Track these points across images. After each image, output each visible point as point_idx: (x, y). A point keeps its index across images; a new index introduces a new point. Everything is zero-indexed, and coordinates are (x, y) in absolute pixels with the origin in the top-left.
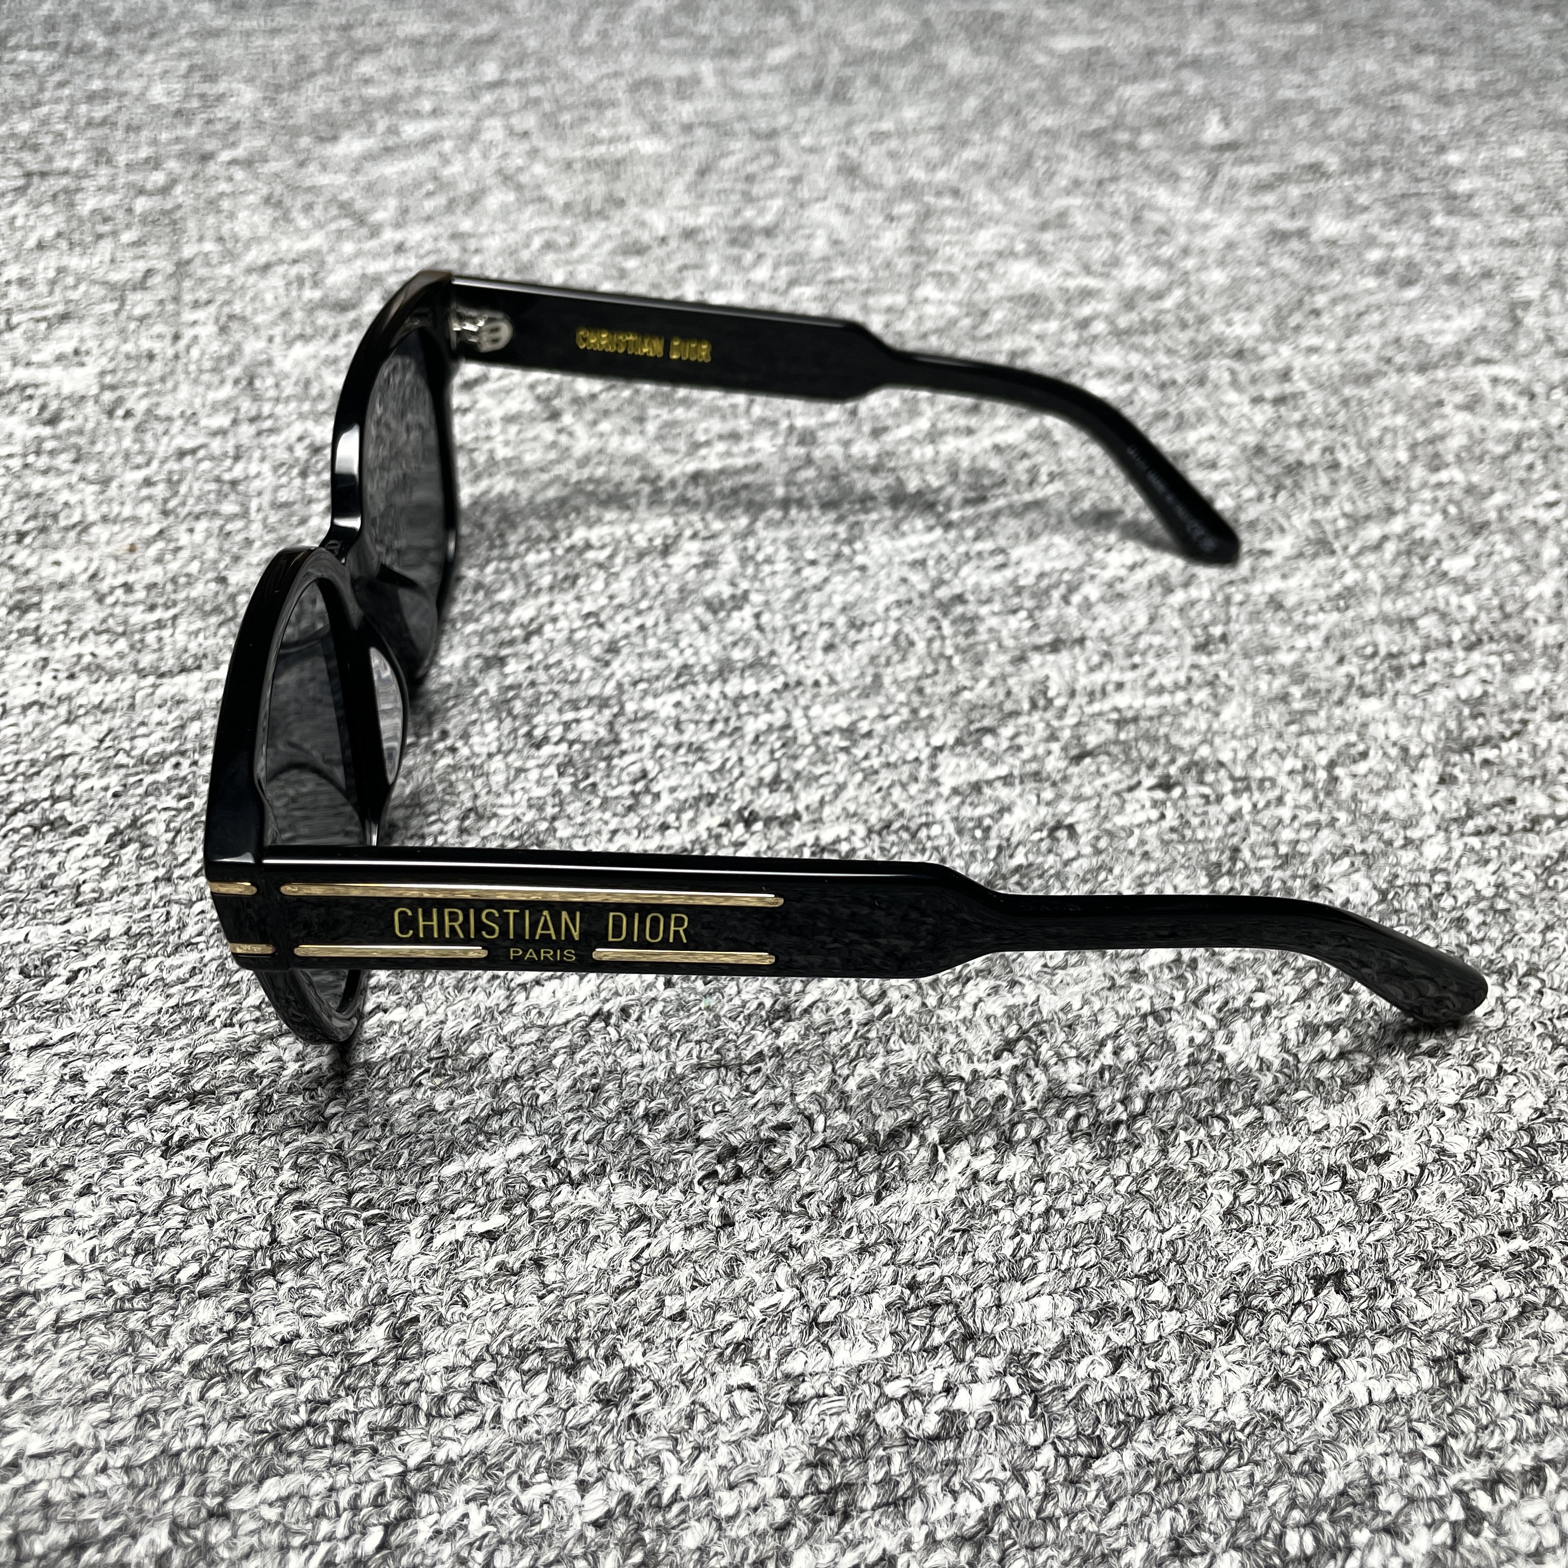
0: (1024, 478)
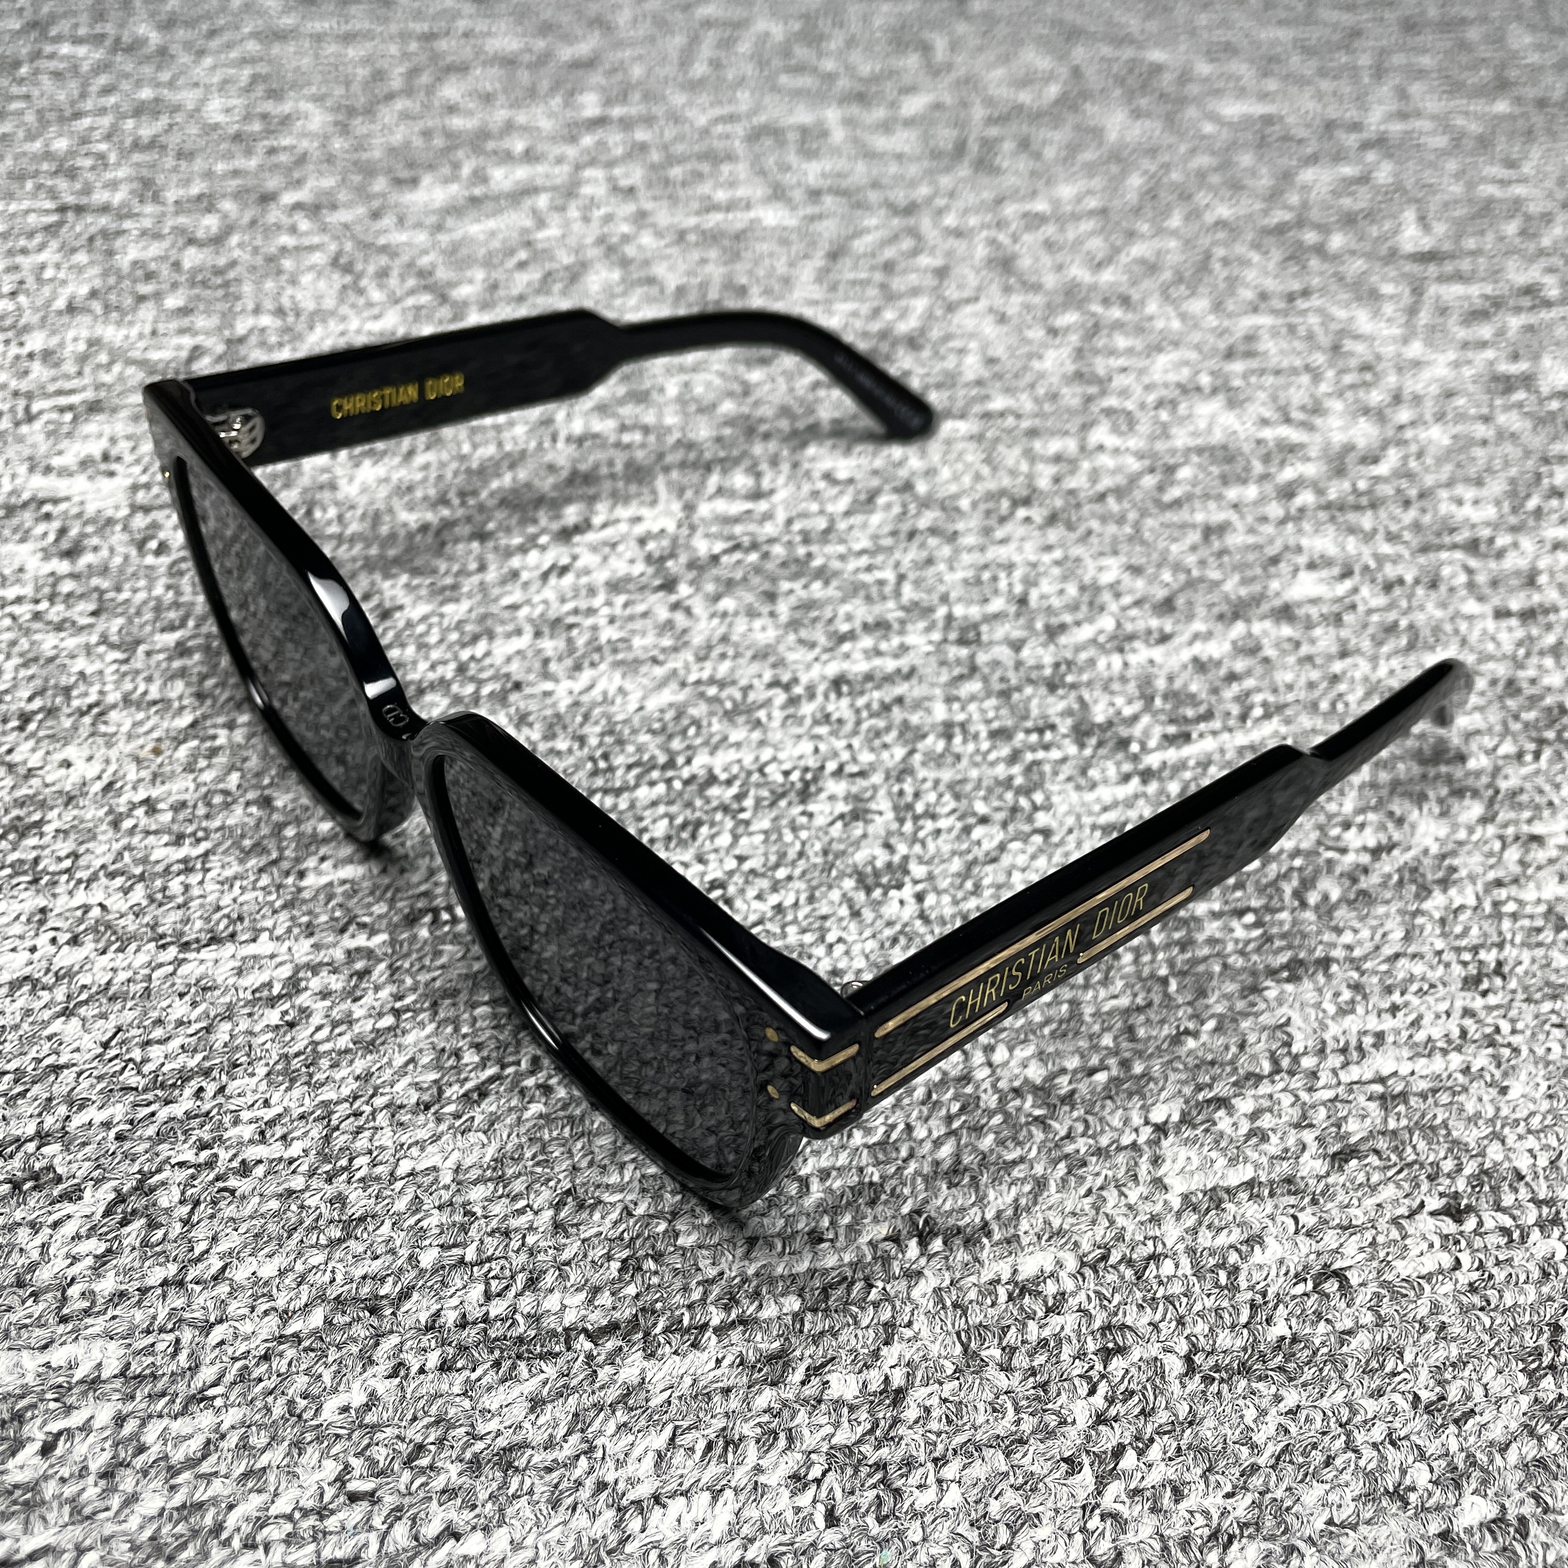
0: (1235, 710)
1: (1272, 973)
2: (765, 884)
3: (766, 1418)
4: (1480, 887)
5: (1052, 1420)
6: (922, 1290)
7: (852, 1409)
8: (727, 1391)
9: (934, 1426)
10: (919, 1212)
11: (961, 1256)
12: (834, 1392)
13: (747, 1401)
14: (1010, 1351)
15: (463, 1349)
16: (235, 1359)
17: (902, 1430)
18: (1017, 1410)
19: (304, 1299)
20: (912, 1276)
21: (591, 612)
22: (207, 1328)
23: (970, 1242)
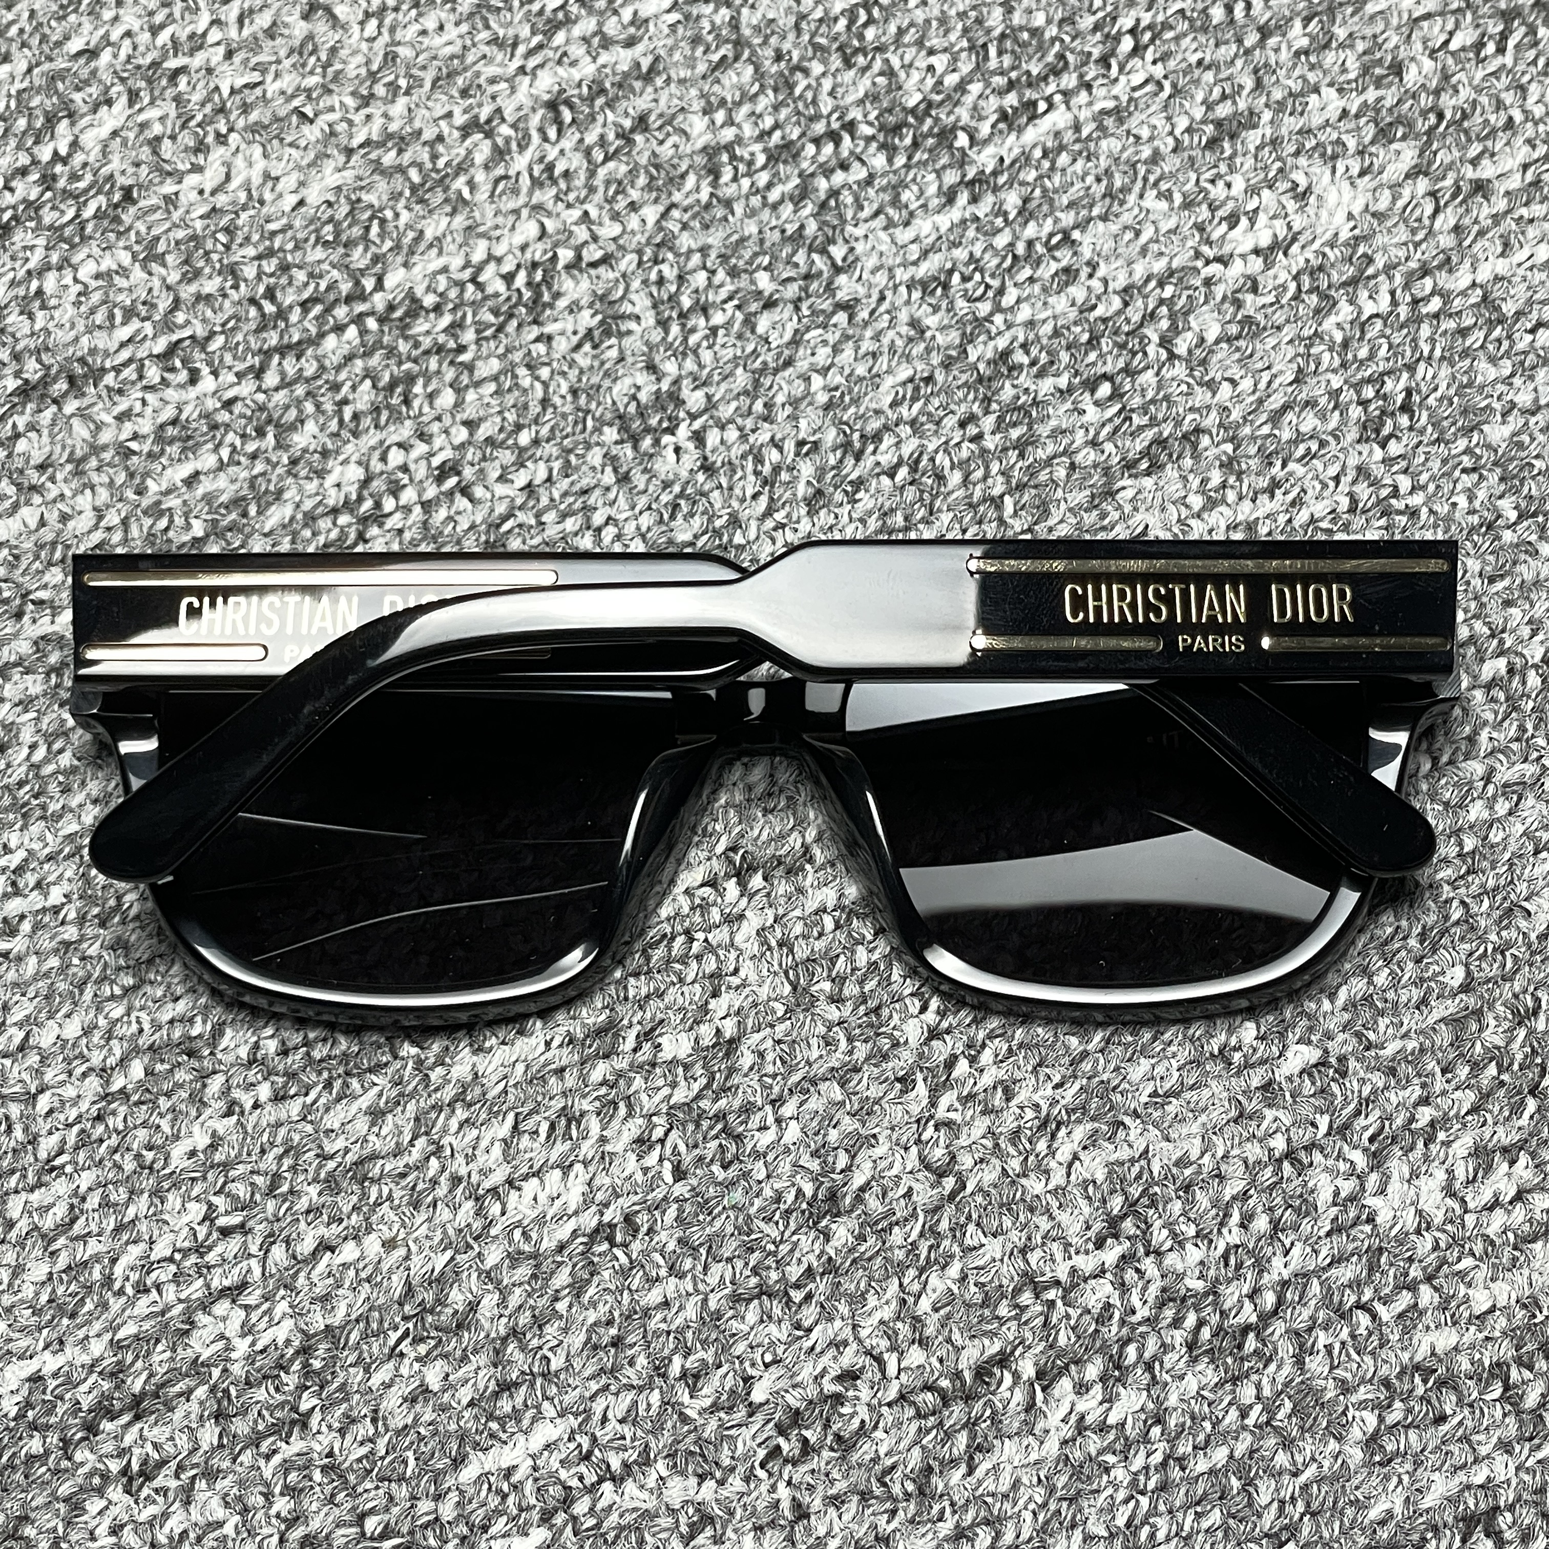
1: (1129, 466)
2: (507, 457)
3: (603, 1090)
4: (1398, 279)
5: (885, 1043)
6: (747, 930)
7: (686, 1067)
8: (560, 1072)
9: (770, 1069)
10: (734, 849)
11: (782, 888)
12: (666, 1054)
13: (584, 1078)
14: (839, 981)
15: (291, 1076)
16: (69, 1126)
17: (736, 1079)
18: (850, 1040)
19: (118, 1052)
20: (734, 919)
21: (197, 42)
22: (31, 1099)
23: (792, 872)
